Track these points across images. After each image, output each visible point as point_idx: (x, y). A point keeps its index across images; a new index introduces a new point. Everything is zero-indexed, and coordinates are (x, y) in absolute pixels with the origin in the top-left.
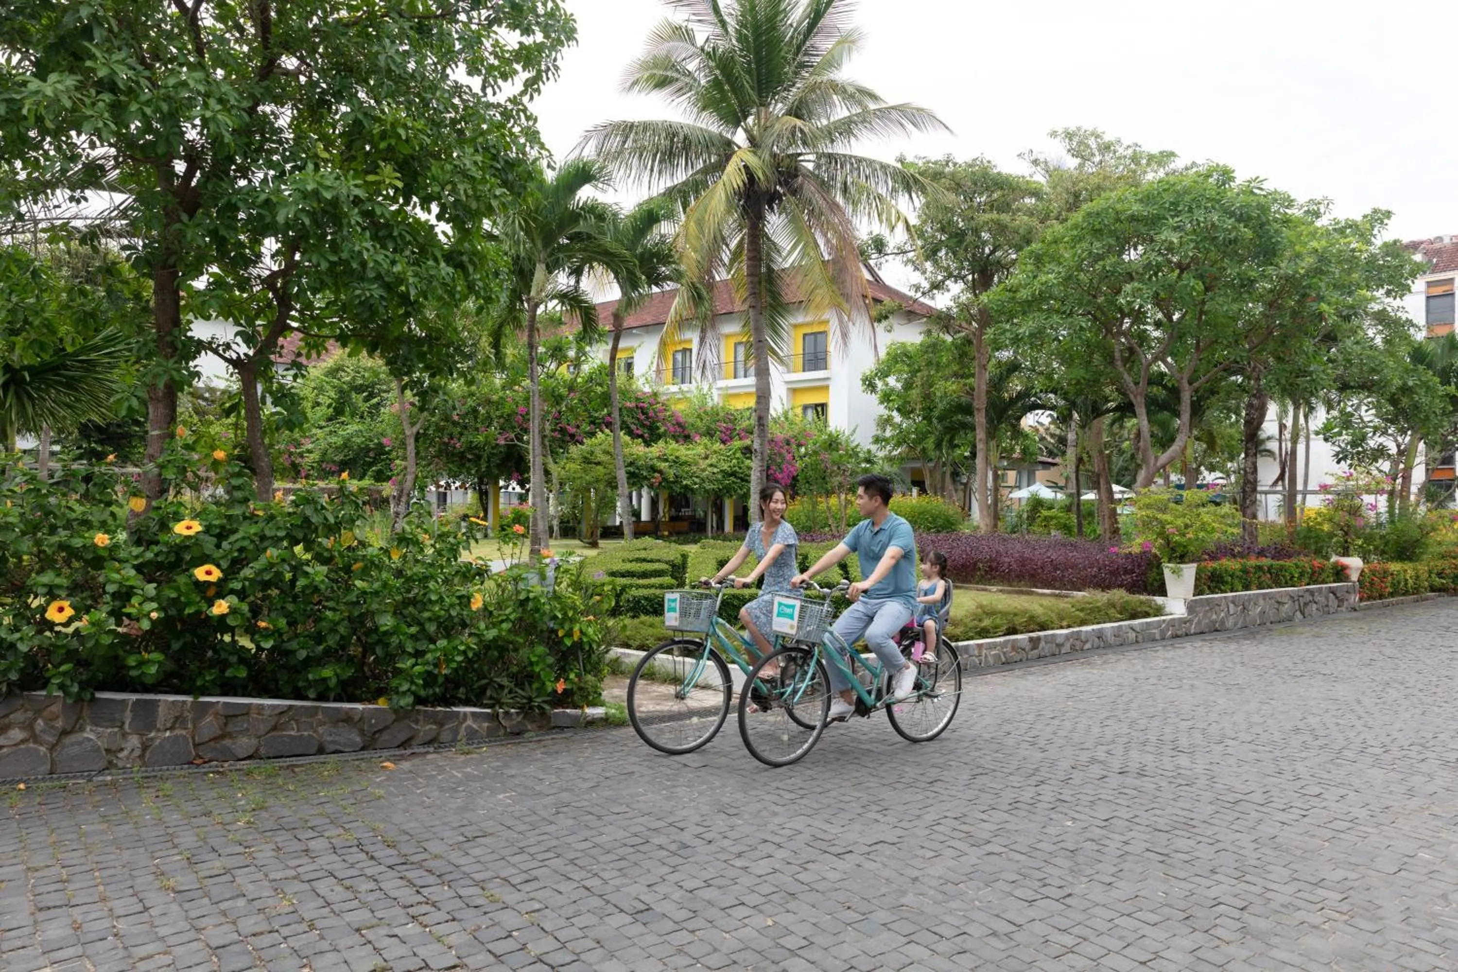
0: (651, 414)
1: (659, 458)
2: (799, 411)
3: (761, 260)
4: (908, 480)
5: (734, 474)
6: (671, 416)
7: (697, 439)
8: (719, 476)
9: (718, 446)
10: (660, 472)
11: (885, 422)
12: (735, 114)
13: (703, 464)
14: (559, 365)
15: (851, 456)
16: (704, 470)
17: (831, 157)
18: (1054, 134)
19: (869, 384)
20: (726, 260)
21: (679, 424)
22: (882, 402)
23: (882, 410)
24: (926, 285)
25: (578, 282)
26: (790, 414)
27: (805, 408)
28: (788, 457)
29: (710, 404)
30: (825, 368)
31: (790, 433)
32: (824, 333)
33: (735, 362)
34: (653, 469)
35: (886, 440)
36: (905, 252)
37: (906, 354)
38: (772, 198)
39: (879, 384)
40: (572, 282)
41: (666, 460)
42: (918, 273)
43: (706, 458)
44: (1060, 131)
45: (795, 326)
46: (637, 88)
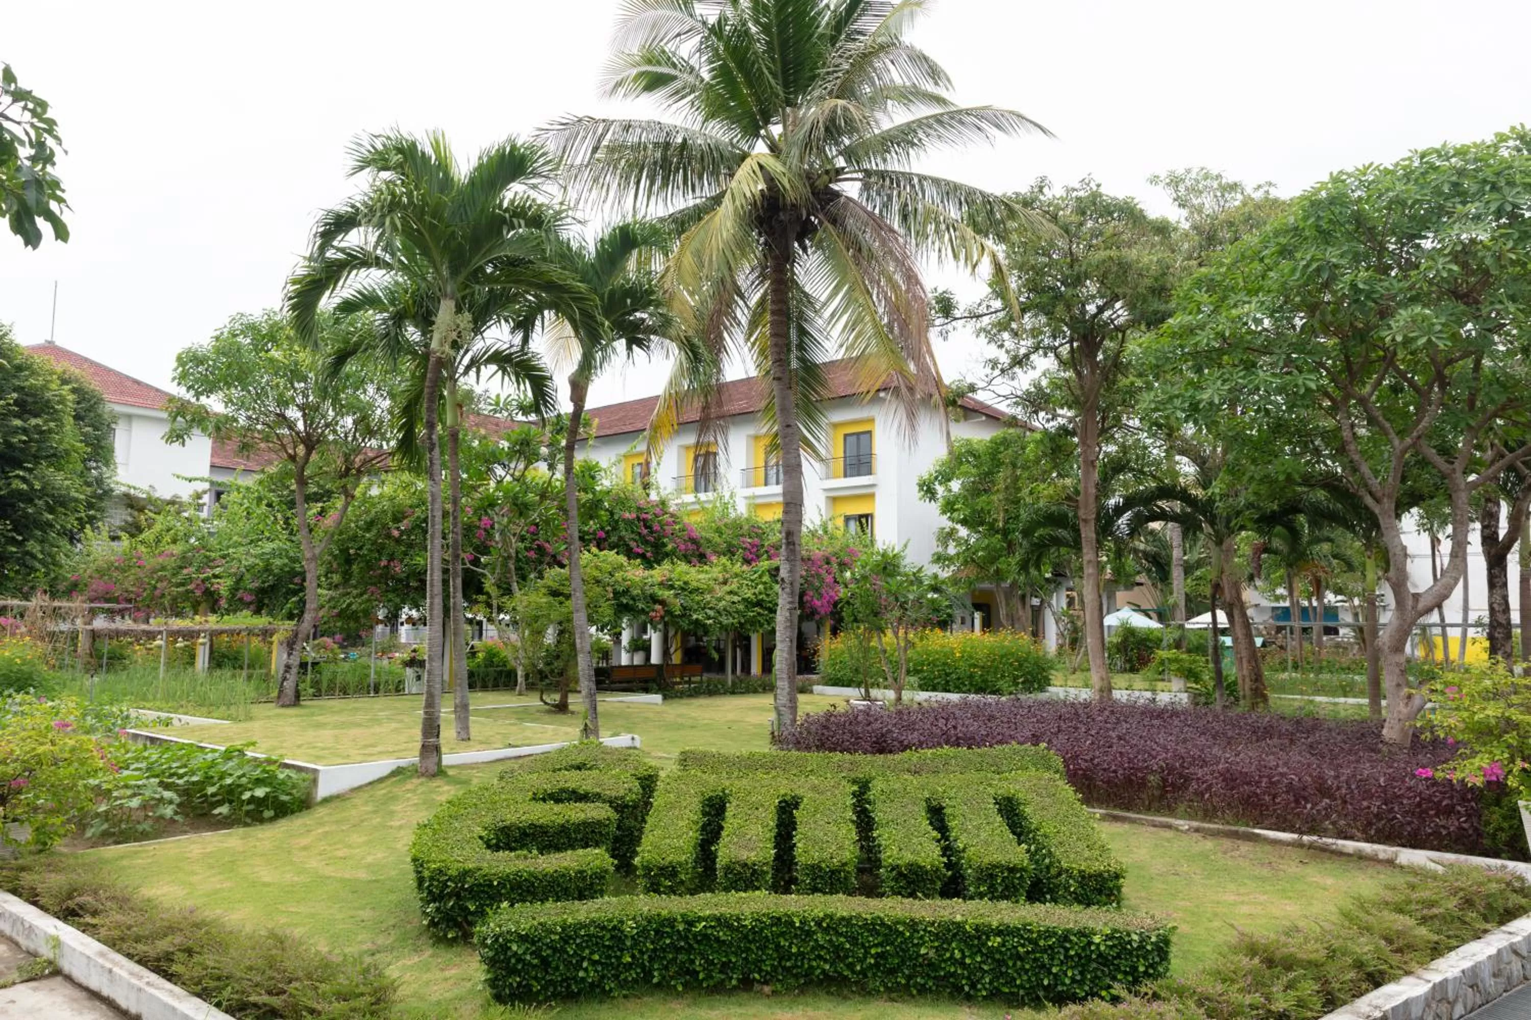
0: (656, 527)
1: (661, 584)
2: (840, 522)
3: (789, 318)
4: (969, 603)
5: (759, 604)
6: (681, 530)
7: (714, 559)
8: (741, 607)
9: (738, 567)
10: (663, 603)
11: (947, 536)
12: (752, 116)
13: (720, 591)
14: (529, 463)
15: (912, 583)
16: (720, 599)
17: (883, 175)
18: (1154, 180)
19: (928, 490)
20: (744, 321)
21: (694, 541)
22: (944, 512)
23: (945, 522)
24: (1004, 359)
25: (526, 340)
26: (830, 526)
27: (848, 519)
28: (829, 579)
29: (733, 515)
30: (870, 474)
31: (830, 550)
32: (870, 433)
33: (766, 467)
34: (654, 599)
35: (950, 559)
36: (978, 317)
37: (971, 453)
38: (805, 231)
39: (940, 490)
40: (518, 339)
41: (672, 587)
42: (993, 346)
43: (725, 583)
44: (1163, 175)
45: (835, 426)
46: (621, 91)
